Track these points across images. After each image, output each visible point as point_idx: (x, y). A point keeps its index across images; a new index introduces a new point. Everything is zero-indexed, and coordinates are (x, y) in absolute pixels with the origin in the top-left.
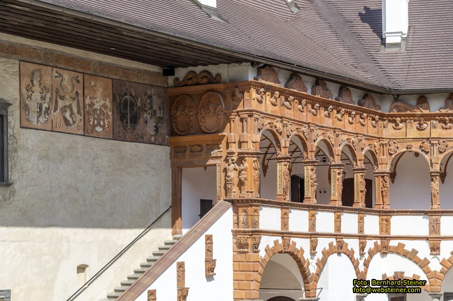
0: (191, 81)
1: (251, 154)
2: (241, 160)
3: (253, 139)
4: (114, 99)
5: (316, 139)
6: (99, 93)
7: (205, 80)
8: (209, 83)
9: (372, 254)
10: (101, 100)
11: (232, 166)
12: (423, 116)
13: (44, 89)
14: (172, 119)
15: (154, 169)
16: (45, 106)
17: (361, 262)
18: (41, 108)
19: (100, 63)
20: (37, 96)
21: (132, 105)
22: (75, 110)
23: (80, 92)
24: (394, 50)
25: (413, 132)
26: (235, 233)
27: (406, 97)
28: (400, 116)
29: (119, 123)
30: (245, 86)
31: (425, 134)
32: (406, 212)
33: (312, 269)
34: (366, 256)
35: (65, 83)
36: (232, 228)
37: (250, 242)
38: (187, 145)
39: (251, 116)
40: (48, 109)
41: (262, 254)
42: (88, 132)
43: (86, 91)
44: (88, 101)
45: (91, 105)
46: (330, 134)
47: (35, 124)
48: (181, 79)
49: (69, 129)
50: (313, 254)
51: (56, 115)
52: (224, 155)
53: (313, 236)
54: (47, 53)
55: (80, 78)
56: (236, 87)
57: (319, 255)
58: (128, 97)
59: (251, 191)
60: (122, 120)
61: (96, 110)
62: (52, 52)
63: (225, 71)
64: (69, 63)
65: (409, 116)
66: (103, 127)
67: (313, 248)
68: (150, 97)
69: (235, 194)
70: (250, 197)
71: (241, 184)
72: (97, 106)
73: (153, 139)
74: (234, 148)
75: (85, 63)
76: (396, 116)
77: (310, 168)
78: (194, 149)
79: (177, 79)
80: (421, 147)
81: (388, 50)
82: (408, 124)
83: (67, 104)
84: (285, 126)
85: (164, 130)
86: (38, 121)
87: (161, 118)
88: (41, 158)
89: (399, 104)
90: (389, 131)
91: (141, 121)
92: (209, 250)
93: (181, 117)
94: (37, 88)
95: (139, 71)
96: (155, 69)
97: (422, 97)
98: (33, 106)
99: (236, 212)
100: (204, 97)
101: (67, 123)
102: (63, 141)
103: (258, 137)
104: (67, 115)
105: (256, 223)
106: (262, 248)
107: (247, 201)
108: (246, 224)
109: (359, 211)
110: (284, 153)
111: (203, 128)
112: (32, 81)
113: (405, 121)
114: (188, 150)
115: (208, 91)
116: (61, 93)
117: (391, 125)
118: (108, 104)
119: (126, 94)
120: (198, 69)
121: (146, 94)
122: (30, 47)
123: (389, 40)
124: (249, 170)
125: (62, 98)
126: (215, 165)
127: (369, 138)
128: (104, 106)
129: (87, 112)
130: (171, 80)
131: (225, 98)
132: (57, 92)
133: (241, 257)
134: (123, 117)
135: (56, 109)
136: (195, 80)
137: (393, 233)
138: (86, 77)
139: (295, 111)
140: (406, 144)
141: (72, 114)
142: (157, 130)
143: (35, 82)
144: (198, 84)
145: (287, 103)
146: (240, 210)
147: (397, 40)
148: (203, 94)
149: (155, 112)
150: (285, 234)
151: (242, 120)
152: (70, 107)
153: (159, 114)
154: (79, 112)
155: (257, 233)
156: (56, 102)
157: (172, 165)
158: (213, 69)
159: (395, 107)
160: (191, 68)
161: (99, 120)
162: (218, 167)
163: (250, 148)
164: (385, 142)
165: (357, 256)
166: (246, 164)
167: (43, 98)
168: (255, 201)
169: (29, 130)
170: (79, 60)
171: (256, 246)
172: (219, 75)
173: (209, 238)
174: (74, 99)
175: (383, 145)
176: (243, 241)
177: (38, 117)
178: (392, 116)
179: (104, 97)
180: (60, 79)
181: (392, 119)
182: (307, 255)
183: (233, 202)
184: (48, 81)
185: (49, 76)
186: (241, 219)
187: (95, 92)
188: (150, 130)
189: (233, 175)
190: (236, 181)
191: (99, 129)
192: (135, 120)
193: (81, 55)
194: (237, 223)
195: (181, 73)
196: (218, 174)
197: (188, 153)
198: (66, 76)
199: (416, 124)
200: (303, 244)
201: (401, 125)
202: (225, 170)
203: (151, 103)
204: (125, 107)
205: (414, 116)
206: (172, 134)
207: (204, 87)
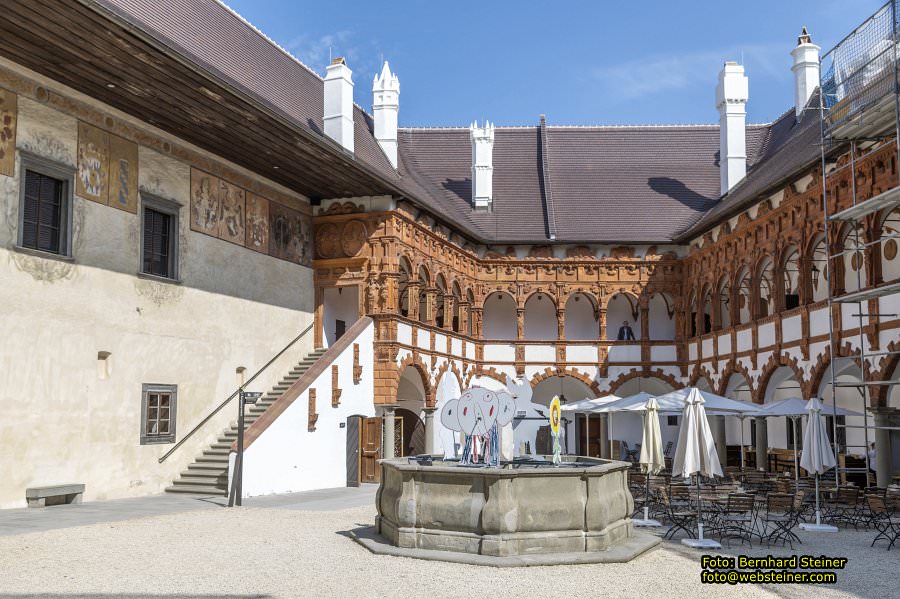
0: (335, 210)
1: (392, 275)
2: (382, 279)
3: (393, 262)
4: (270, 219)
5: (436, 271)
6: (259, 210)
7: (349, 210)
8: (352, 213)
9: (470, 375)
10: (260, 219)
11: (374, 286)
12: (511, 262)
13: (212, 198)
14: (316, 245)
15: (301, 287)
16: (212, 213)
17: (464, 381)
18: (208, 214)
19: (260, 183)
20: (205, 202)
21: (285, 227)
22: (238, 222)
23: (243, 206)
24: (482, 211)
25: (502, 276)
26: (376, 345)
27: (497, 247)
28: (492, 262)
29: (274, 241)
30: (386, 216)
31: (512, 278)
32: (497, 341)
33: (433, 382)
34: (467, 376)
35: (230, 195)
36: (373, 340)
37: (390, 352)
38: (330, 268)
39: (392, 242)
40: (214, 217)
41: (399, 364)
42: (248, 244)
43: (247, 207)
44: (248, 216)
45: (252, 220)
46: (445, 269)
47: (203, 228)
48: (326, 210)
49: (233, 239)
50: (433, 369)
51: (221, 223)
52: (366, 275)
53: (433, 353)
54: (216, 165)
55: (243, 194)
56: (379, 216)
57: (437, 371)
58: (281, 219)
59: (391, 307)
60: (276, 239)
61: (255, 226)
62: (219, 165)
63: (368, 202)
64: (234, 177)
65: (500, 262)
66: (261, 242)
67: (434, 363)
68: (299, 222)
69: (376, 310)
70: (390, 312)
71: (382, 301)
72: (256, 222)
73: (300, 260)
74: (375, 269)
75: (248, 181)
76: (489, 262)
77: (431, 295)
78: (337, 271)
79: (322, 210)
80: (509, 288)
81: (478, 212)
82: (499, 270)
83: (231, 215)
84: (415, 255)
85: (309, 254)
86: (206, 227)
87: (307, 243)
88: (207, 261)
89: (491, 252)
90: (483, 275)
91: (292, 243)
92: (356, 358)
93: (325, 243)
94: (205, 196)
95: (291, 198)
96: (303, 198)
97: (511, 247)
98: (202, 212)
99: (377, 326)
100: (348, 225)
101: (231, 233)
102: (227, 249)
103: (397, 261)
104: (231, 225)
105: (395, 336)
106: (398, 358)
107: (388, 316)
108: (387, 336)
109: (447, 333)
110: (415, 278)
111: (347, 253)
112: (201, 187)
113: (496, 267)
114: (331, 272)
115: (352, 220)
116: (226, 204)
117: (484, 269)
118: (266, 222)
119: (280, 216)
120: (343, 201)
121: (296, 219)
122: (200, 156)
123: (478, 204)
124: (390, 289)
125: (227, 209)
126: (357, 285)
127: (469, 278)
128: (262, 223)
129: (248, 226)
130: (316, 210)
131: (368, 226)
132: (223, 203)
133: (380, 366)
134: (277, 236)
135: (221, 218)
136: (339, 210)
137: (485, 359)
138: (248, 194)
139: (423, 245)
140: (496, 286)
141: (235, 225)
142: (304, 253)
143: (204, 189)
144: (341, 214)
145: (417, 237)
146: (381, 324)
147: (485, 204)
148: (346, 223)
149: (302, 236)
150: (414, 349)
151: (383, 245)
152: (234, 218)
153: (306, 239)
154: (241, 225)
155: (396, 345)
156: (222, 211)
157: (316, 286)
158: (357, 201)
159: (489, 255)
160: (336, 200)
161: (257, 236)
162: (360, 287)
163: (390, 269)
164: (480, 283)
165: (461, 375)
166: (387, 284)
167: (211, 206)
168: (395, 316)
169: (198, 234)
170: (242, 177)
171: (394, 356)
172: (362, 206)
173: (356, 346)
174: (237, 212)
175: (478, 285)
176: (384, 352)
177: (206, 223)
178: (486, 262)
179: (262, 216)
180: (225, 191)
181: (485, 265)
182: (429, 370)
183: (374, 317)
184: (215, 190)
185: (217, 186)
186: (382, 331)
187: (255, 209)
188: (298, 251)
189: (374, 293)
190: (377, 298)
191: (257, 243)
192: (286, 241)
193: (245, 174)
194: (378, 336)
195: (326, 204)
196: (360, 293)
197: (331, 275)
198: (231, 189)
199: (505, 269)
200: (426, 359)
201: (493, 270)
202: (367, 290)
203: (300, 228)
204: (279, 227)
205: (504, 262)
206: (317, 257)
207: (347, 217)
